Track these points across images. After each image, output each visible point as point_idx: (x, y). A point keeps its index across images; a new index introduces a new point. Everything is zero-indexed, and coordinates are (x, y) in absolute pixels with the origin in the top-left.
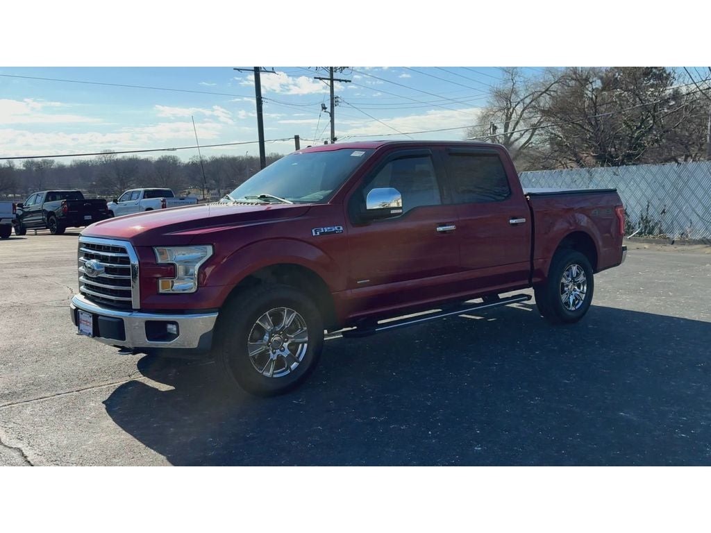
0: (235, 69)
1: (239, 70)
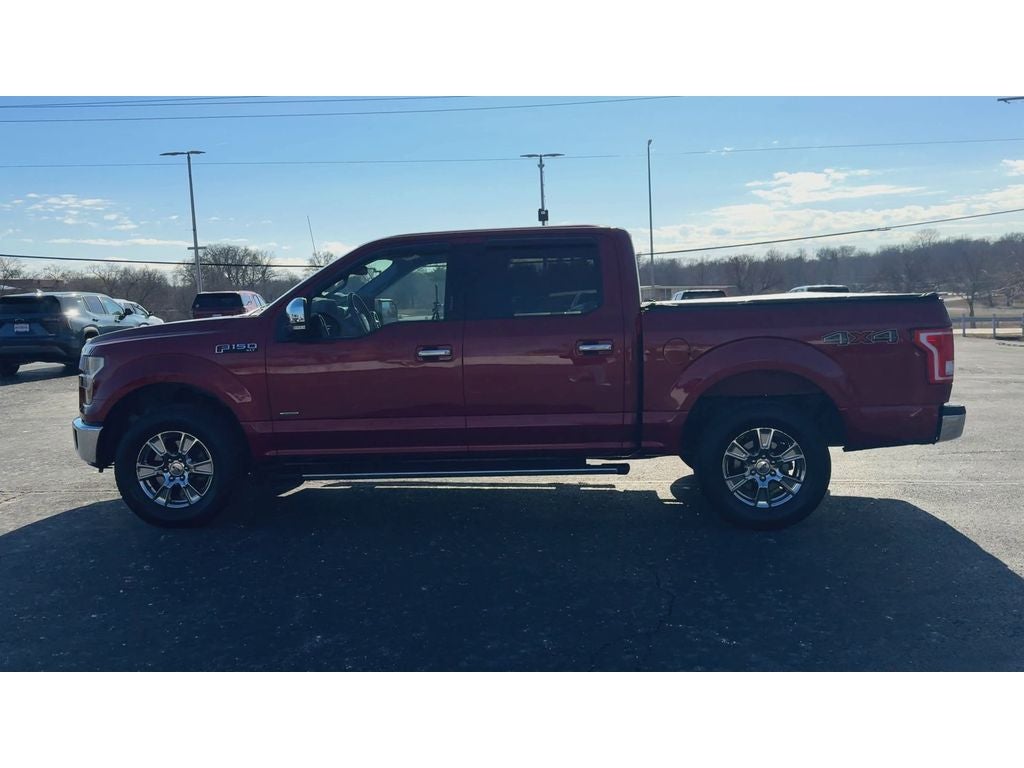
0: (999, 100)
1: (1005, 100)
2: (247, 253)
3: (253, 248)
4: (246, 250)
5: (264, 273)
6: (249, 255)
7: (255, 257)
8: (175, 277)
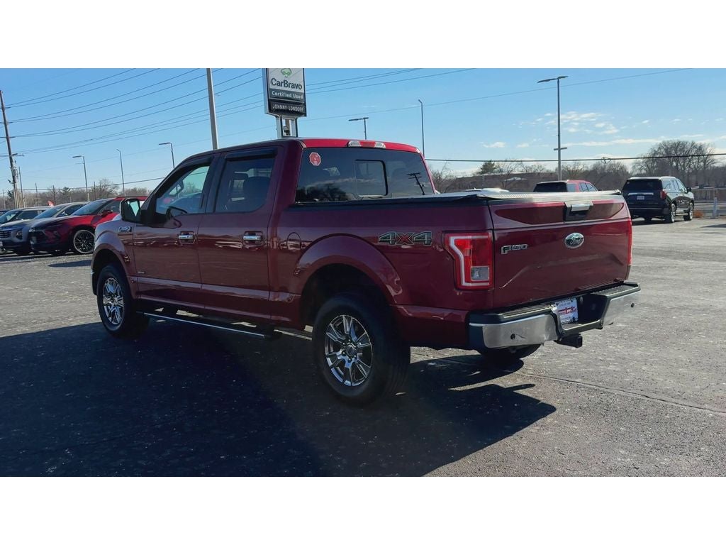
2: (693, 145)
3: (698, 142)
4: (693, 144)
5: (705, 162)
6: (695, 147)
7: (700, 148)
8: (634, 167)
